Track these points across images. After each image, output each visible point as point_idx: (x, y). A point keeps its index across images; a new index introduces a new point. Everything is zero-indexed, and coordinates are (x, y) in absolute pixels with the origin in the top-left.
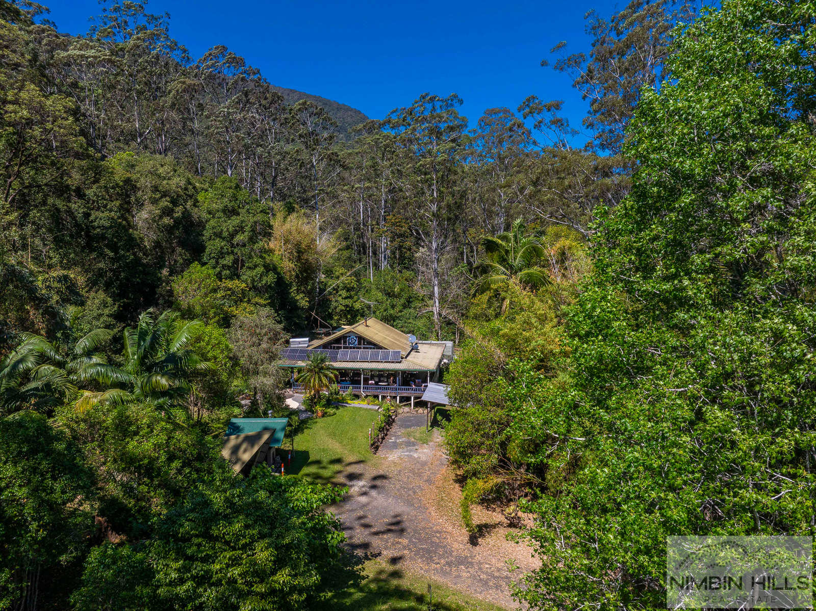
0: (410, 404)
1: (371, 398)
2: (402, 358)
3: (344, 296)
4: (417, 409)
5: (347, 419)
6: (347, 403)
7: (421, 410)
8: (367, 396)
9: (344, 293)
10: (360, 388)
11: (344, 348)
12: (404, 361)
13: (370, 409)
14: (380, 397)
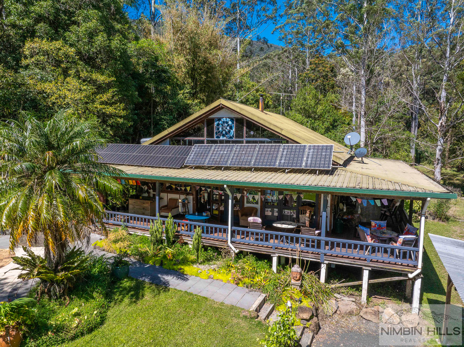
1: (247, 264)
2: (335, 163)
4: (377, 300)
7: (390, 310)
8: (240, 255)
10: (225, 231)
11: (208, 142)
12: (340, 171)
13: (232, 307)
14: (275, 260)
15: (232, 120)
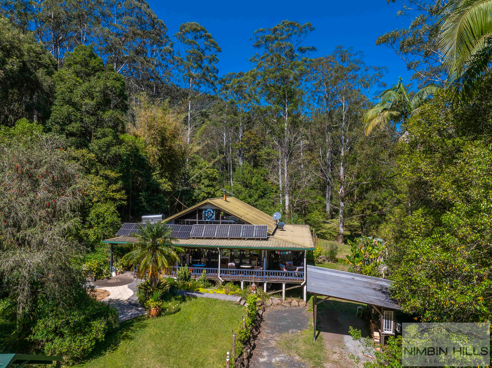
0: (281, 293)
1: (230, 286)
2: (269, 235)
3: (206, 184)
4: (289, 300)
5: (196, 320)
6: (198, 292)
7: (295, 301)
8: (226, 282)
9: (206, 182)
10: (217, 272)
11: (199, 223)
12: (271, 237)
13: (229, 301)
14: (242, 283)
15: (213, 210)
